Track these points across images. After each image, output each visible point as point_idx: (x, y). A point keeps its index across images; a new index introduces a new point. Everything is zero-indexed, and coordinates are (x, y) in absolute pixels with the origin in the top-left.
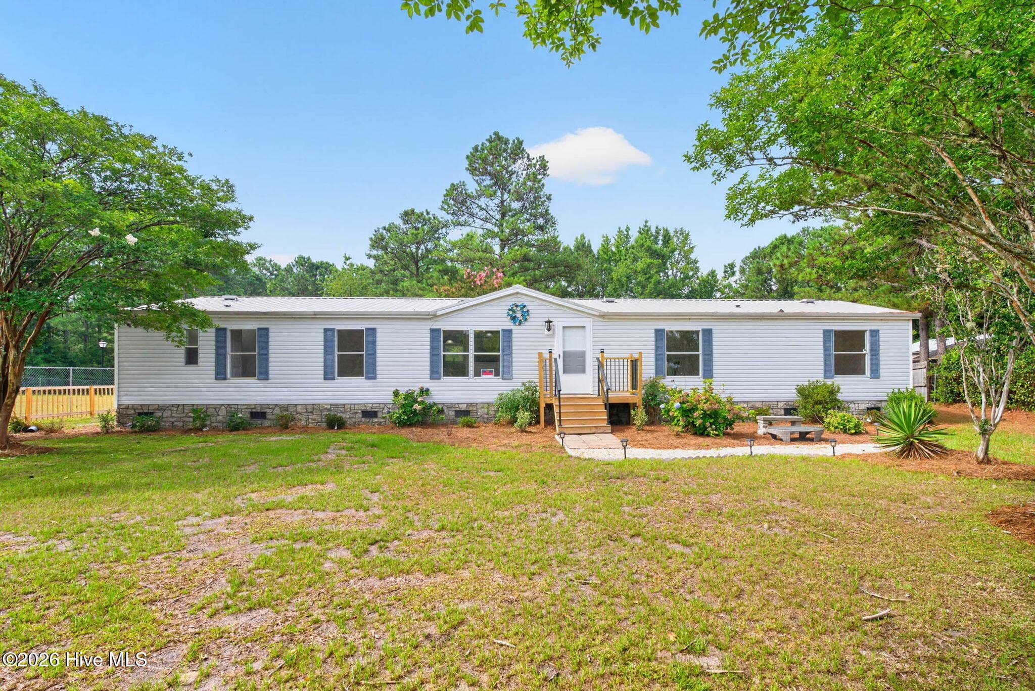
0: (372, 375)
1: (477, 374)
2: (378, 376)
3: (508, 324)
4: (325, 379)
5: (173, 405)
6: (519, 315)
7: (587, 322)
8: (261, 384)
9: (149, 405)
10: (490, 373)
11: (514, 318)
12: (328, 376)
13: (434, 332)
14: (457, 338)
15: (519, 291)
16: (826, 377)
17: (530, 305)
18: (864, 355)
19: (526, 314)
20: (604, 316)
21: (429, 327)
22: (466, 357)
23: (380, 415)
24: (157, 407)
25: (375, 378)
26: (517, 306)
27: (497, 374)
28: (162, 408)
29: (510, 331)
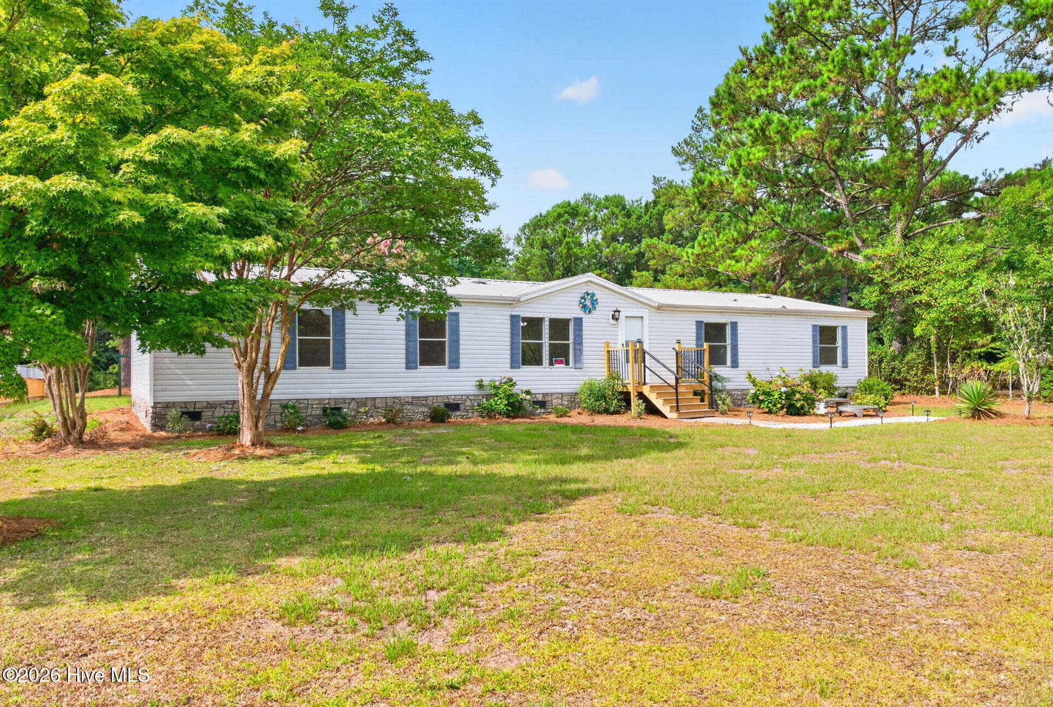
0: (455, 364)
1: (551, 364)
2: (461, 365)
3: (579, 313)
4: (407, 368)
5: (227, 402)
6: (588, 303)
7: (645, 312)
8: (338, 373)
9: (195, 402)
10: (560, 362)
11: (584, 306)
12: (410, 365)
13: (514, 319)
14: (533, 326)
15: (592, 279)
16: (814, 367)
17: (600, 295)
18: (836, 348)
19: (594, 302)
20: (660, 308)
21: (509, 313)
22: (540, 346)
23: (462, 407)
24: (205, 404)
25: (458, 367)
26: (588, 294)
27: (567, 363)
28: (211, 406)
29: (580, 320)
